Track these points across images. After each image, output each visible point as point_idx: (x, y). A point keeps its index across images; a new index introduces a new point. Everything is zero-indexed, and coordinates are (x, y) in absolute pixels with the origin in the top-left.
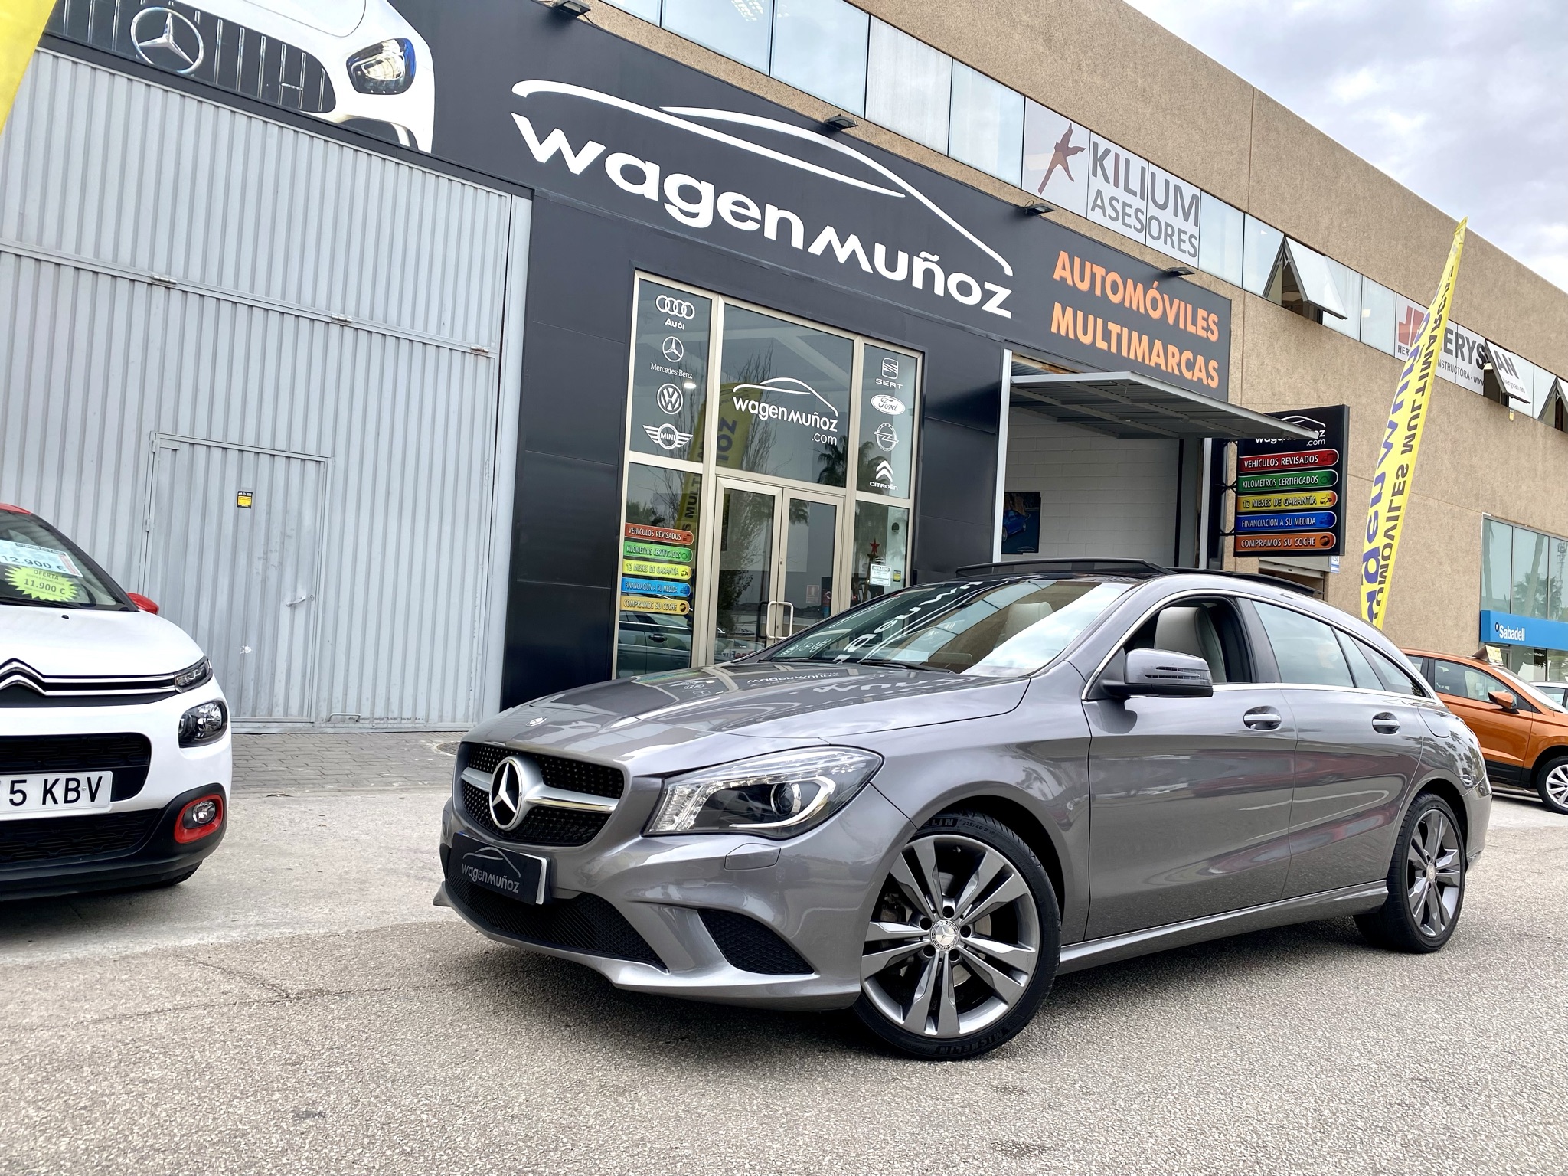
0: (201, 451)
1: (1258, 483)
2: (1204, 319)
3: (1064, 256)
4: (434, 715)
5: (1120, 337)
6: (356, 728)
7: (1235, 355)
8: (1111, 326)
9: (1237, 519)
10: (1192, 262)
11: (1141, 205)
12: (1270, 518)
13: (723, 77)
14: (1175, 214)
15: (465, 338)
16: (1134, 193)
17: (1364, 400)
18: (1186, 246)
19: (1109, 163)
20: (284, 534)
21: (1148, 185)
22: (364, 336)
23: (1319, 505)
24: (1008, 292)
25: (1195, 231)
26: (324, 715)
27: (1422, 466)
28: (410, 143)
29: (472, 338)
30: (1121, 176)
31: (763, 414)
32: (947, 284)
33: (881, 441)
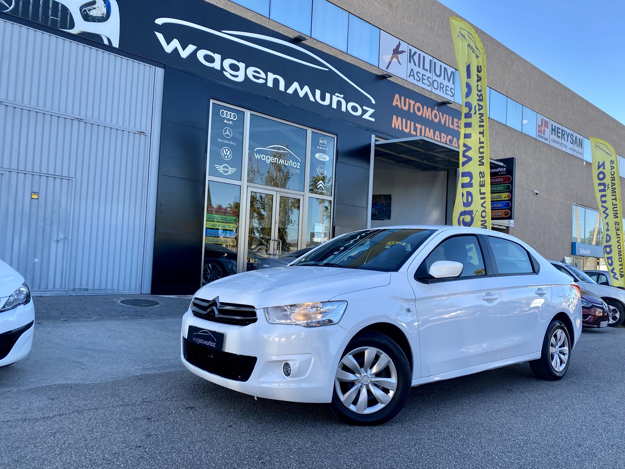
0: (14, 175)
2: (456, 122)
3: (397, 96)
4: (121, 288)
5: (421, 129)
6: (86, 293)
8: (417, 125)
10: (452, 99)
11: (430, 75)
13: (249, 18)
14: (444, 79)
15: (135, 127)
16: (427, 70)
17: (523, 156)
18: (448, 92)
19: (416, 57)
20: (52, 210)
21: (432, 68)
22: (89, 126)
23: (503, 199)
24: (373, 110)
25: (453, 86)
26: (72, 288)
27: (548, 184)
28: (109, 43)
29: (138, 126)
30: (421, 63)
31: (268, 160)
32: (347, 107)
33: (319, 172)
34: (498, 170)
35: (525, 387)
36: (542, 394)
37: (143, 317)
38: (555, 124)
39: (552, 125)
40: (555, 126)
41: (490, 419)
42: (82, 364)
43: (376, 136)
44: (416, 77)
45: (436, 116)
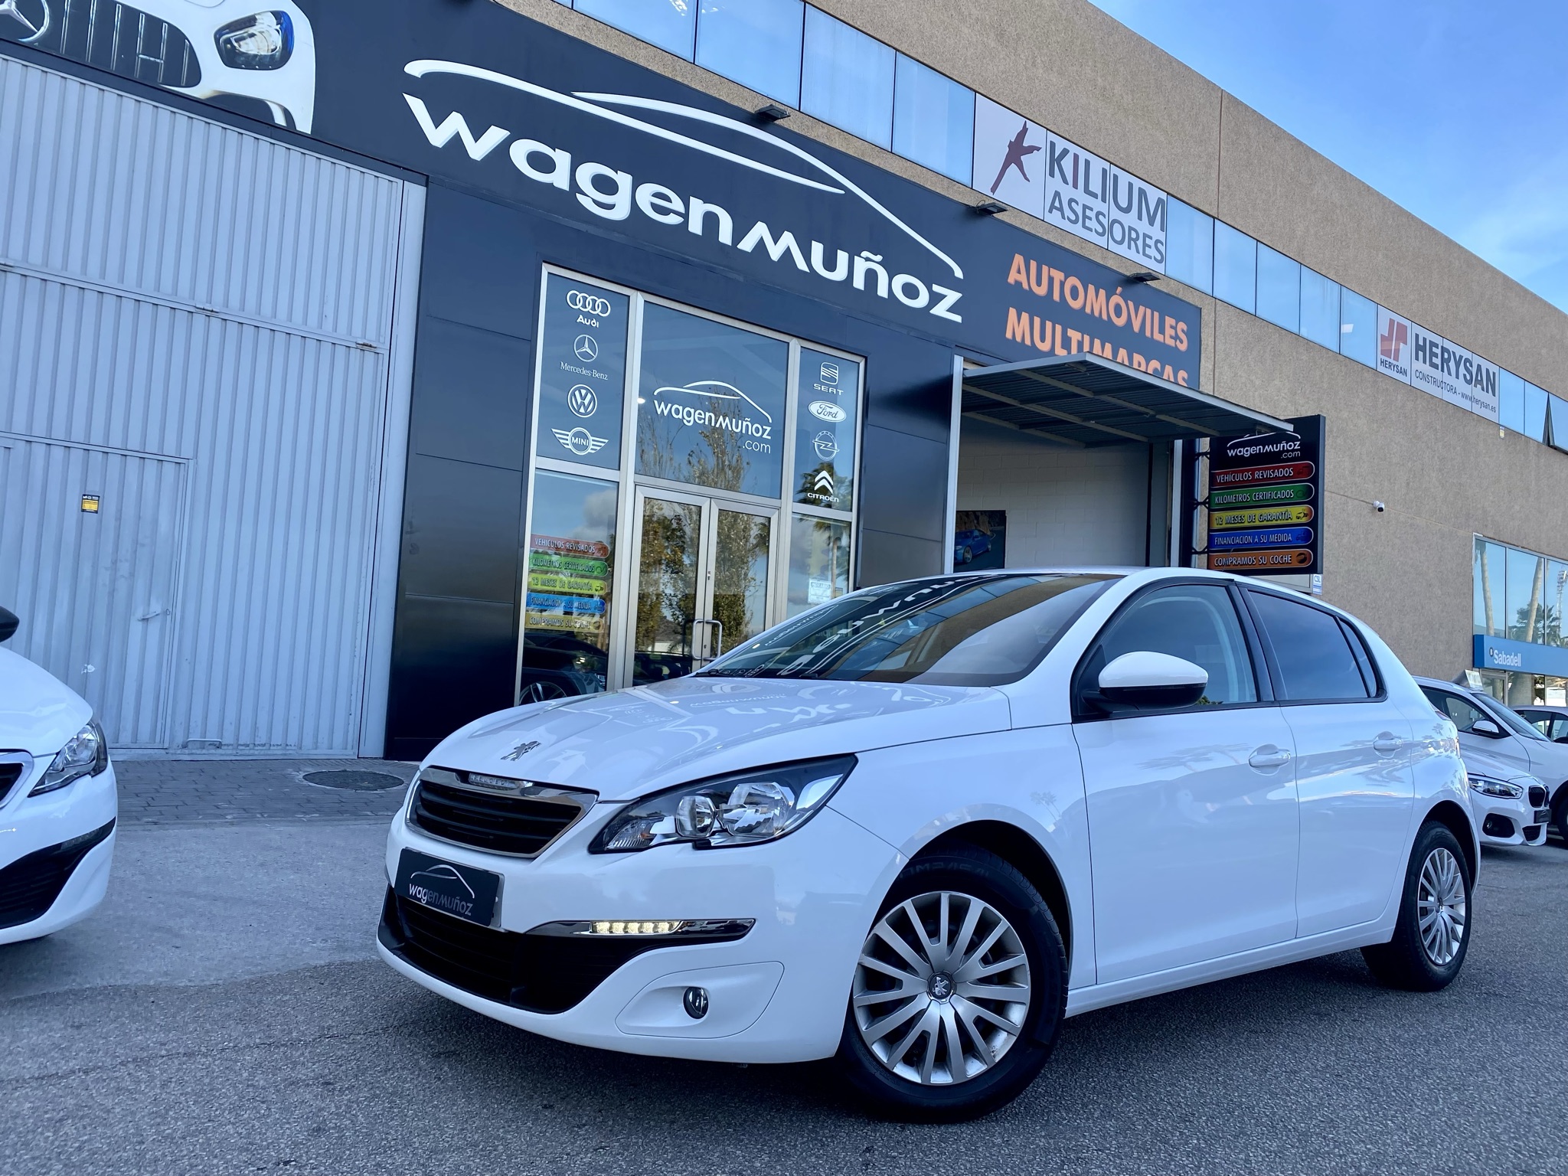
0: (39, 450)
1: (1231, 499)
2: (1172, 327)
3: (1018, 260)
4: (308, 742)
5: (1080, 344)
6: (216, 755)
7: (1206, 365)
8: (1071, 333)
9: (1209, 535)
10: (1159, 268)
11: (1102, 207)
12: (1244, 535)
13: (642, 63)
14: (1140, 218)
15: (349, 333)
16: (1095, 196)
17: (1345, 415)
18: (1152, 252)
19: (1067, 163)
20: (136, 542)
21: (1109, 189)
22: (232, 328)
23: (1295, 521)
24: (959, 295)
25: (1161, 236)
26: (180, 739)
27: (1408, 484)
28: (287, 122)
29: (357, 331)
30: (1079, 177)
31: (689, 419)
32: (891, 285)
33: (820, 450)
34: (1280, 447)
35: (1364, 1006)
36: (1412, 1025)
37: (355, 814)
38: (1424, 333)
39: (1417, 336)
40: (1425, 339)
41: (1274, 1095)
42: (177, 936)
43: (965, 360)
44: (1068, 212)
45: (1118, 311)
